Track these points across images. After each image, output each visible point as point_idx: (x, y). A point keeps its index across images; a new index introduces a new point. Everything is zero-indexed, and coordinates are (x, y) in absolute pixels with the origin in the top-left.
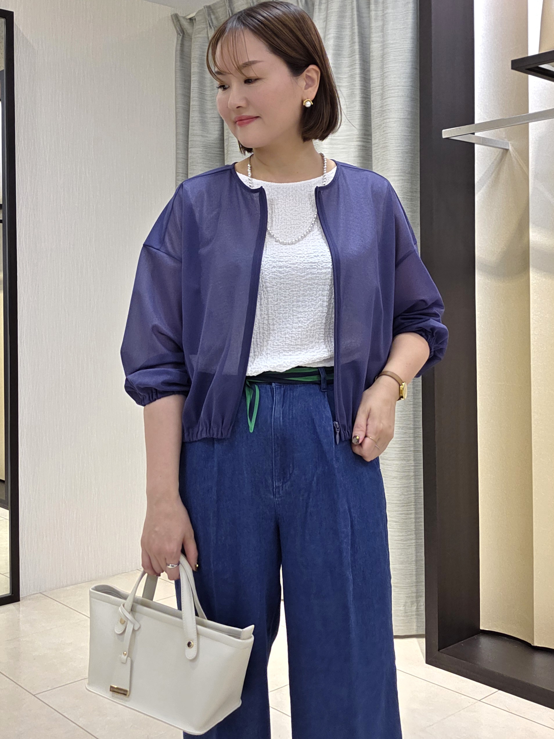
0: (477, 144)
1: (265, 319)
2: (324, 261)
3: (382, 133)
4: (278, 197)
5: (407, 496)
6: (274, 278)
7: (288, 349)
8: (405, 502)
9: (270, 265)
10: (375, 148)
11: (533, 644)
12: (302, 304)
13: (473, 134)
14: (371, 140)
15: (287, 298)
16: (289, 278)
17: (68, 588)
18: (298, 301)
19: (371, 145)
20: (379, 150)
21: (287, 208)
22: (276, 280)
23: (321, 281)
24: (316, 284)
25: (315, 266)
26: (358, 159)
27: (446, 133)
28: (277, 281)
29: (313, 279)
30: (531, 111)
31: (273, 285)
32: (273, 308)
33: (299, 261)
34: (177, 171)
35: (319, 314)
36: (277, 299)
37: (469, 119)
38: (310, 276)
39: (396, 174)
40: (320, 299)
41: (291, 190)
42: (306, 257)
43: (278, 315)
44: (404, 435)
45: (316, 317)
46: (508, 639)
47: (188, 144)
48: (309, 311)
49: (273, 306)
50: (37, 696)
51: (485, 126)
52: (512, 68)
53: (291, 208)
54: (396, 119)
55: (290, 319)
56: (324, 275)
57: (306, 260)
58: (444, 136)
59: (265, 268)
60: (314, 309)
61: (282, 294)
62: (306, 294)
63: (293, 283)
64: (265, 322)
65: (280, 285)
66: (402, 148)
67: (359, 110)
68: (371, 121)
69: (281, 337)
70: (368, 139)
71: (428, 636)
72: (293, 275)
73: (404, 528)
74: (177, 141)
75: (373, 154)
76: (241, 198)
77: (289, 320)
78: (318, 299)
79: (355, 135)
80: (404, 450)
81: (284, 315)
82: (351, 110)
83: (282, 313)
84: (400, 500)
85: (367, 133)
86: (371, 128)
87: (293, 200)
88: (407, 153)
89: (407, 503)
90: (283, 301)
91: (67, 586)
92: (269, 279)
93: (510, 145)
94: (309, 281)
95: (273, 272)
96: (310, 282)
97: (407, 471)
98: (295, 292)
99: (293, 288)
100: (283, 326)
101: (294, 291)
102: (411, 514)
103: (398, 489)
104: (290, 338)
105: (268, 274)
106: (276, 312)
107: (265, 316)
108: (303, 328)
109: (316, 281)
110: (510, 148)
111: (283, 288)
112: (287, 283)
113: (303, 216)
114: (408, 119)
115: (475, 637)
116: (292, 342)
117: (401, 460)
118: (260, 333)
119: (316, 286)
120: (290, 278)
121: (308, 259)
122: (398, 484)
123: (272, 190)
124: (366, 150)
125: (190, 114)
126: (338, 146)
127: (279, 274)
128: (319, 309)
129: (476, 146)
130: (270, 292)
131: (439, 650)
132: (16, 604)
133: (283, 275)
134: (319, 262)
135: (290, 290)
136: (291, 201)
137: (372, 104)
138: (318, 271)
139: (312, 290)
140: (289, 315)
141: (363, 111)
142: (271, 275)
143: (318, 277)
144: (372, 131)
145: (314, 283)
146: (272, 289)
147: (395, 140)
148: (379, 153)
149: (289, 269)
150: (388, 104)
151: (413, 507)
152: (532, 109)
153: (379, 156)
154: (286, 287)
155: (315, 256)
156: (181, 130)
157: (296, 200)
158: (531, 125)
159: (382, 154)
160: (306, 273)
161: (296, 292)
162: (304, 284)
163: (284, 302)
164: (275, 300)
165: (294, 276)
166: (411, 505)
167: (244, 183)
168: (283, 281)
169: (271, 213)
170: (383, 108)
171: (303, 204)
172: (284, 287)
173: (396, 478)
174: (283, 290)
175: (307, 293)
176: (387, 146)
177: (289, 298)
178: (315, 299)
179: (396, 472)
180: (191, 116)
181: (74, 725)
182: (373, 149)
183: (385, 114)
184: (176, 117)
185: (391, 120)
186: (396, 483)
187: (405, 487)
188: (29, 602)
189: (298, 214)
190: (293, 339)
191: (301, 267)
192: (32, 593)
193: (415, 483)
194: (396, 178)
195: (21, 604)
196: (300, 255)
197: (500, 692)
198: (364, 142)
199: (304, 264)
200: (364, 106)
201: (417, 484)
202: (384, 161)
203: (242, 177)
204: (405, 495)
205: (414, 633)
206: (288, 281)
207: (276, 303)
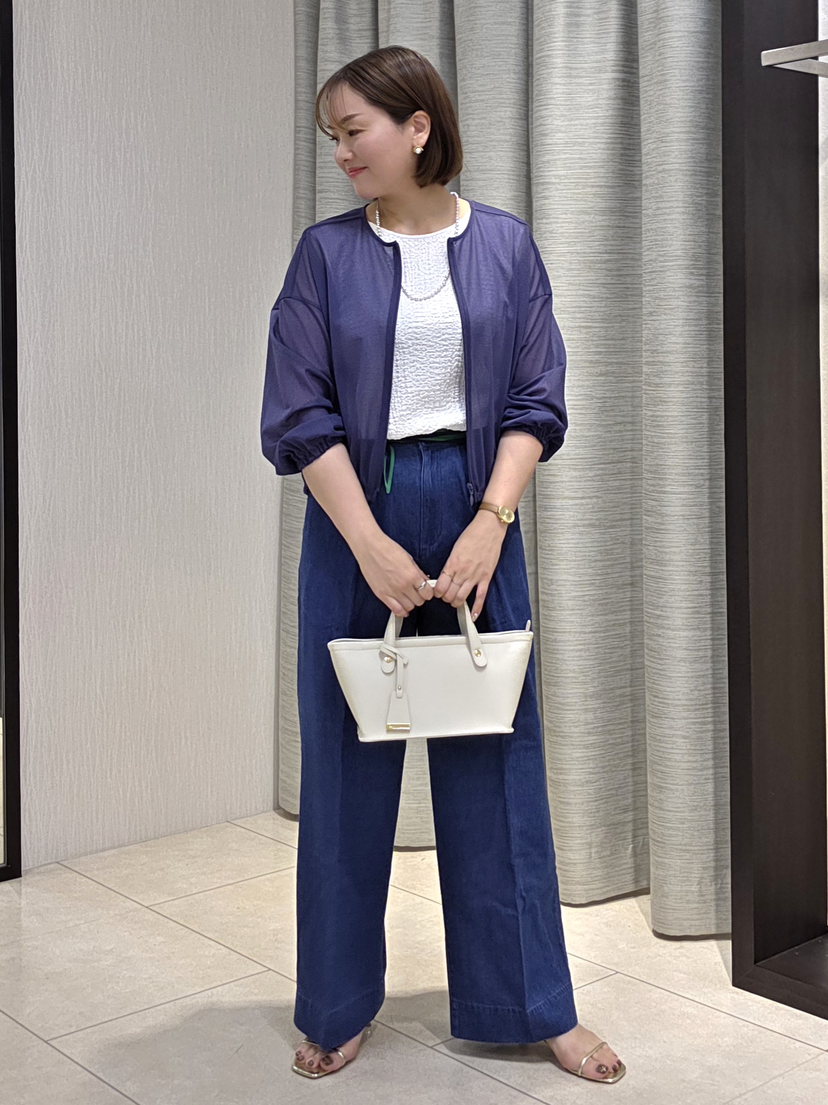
0: (823, 76)
3: (657, 58)
5: (703, 693)
7: (428, 413)
8: (701, 703)
9: (406, 326)
10: (645, 84)
13: (816, 58)
14: (638, 69)
15: (424, 360)
17: (106, 854)
19: (638, 78)
20: (652, 88)
22: (412, 341)
26: (612, 102)
27: (768, 57)
33: (434, 321)
34: (298, 125)
37: (810, 33)
39: (683, 130)
41: (423, 242)
42: (441, 317)
44: (699, 585)
47: (316, 75)
48: (446, 372)
50: (52, 1043)
54: (680, 34)
58: (764, 63)
62: (443, 355)
63: (429, 344)
66: (693, 84)
67: (616, 18)
68: (637, 35)
70: (632, 68)
71: (736, 937)
72: (429, 335)
73: (698, 747)
74: (296, 71)
75: (641, 94)
79: (609, 61)
80: (698, 613)
82: (602, 16)
84: (691, 700)
85: (631, 57)
86: (638, 49)
88: (700, 92)
89: (703, 704)
91: (103, 850)
97: (702, 648)
98: (431, 354)
99: (430, 349)
101: (430, 352)
102: (708, 723)
103: (687, 681)
112: (423, 344)
114: (702, 32)
115: (819, 938)
117: (694, 629)
120: (426, 338)
121: (443, 319)
122: (688, 672)
124: (628, 86)
125: (321, 24)
126: (581, 80)
129: (821, 79)
131: (755, 962)
132: (14, 882)
135: (426, 351)
137: (639, 6)
141: (623, 18)
144: (640, 54)
147: (680, 69)
148: (651, 93)
149: (424, 329)
150: (669, 7)
151: (710, 711)
153: (652, 98)
154: (423, 348)
155: (450, 316)
156: (303, 52)
159: (658, 93)
161: (433, 353)
166: (707, 709)
170: (658, 14)
172: (420, 348)
173: (685, 662)
174: (420, 352)
176: (666, 81)
179: (684, 651)
180: (321, 27)
181: (117, 1093)
182: (641, 85)
183: (661, 25)
184: (295, 29)
185: (673, 34)
186: (684, 669)
187: (700, 676)
188: (37, 878)
191: (436, 328)
192: (43, 863)
193: (716, 669)
194: (682, 136)
195: (23, 882)
196: (436, 315)
198: (625, 72)
199: (439, 325)
200: (626, 10)
202: (662, 106)
203: (372, 226)
204: (700, 690)
205: (713, 931)
206: (424, 342)
207: (412, 365)
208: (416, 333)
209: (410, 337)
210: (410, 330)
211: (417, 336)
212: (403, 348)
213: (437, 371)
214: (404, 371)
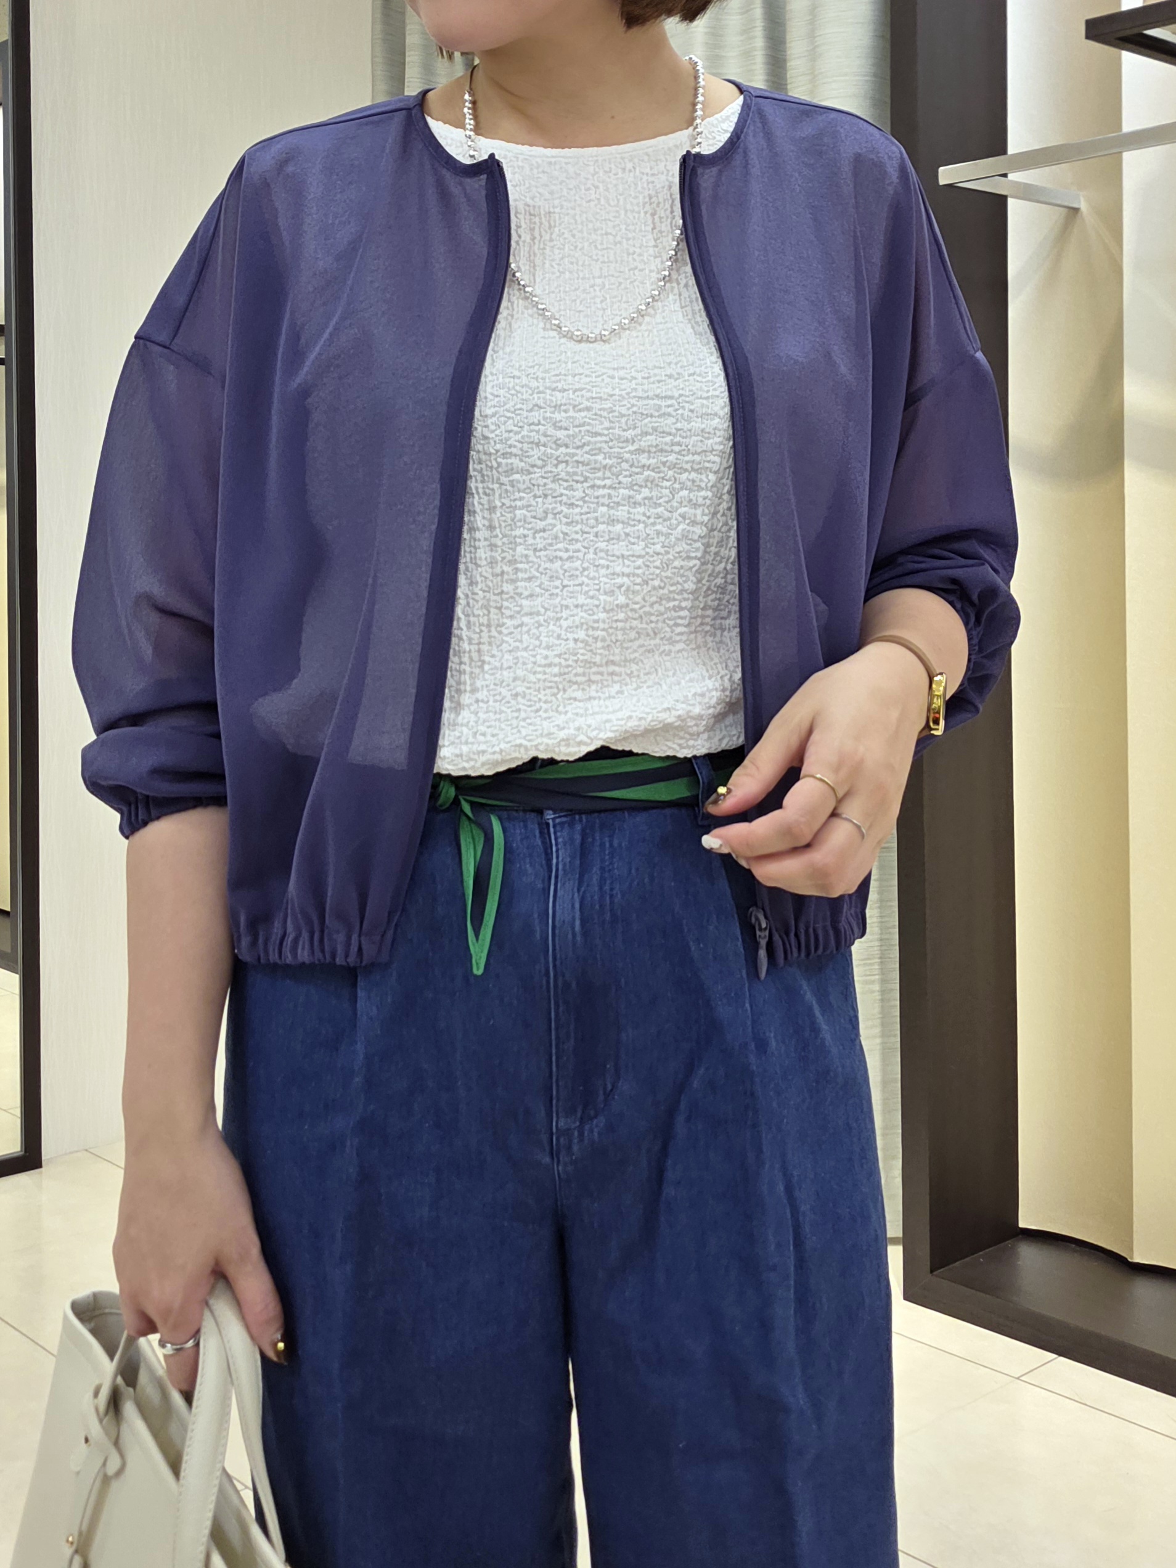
0: (1013, 197)
1: (506, 577)
2: (699, 393)
4: (551, 193)
6: (538, 444)
7: (583, 679)
9: (524, 401)
11: (1132, 1258)
12: (627, 531)
13: (1005, 175)
15: (578, 510)
16: (584, 444)
18: (612, 521)
21: (580, 227)
22: (542, 449)
23: (686, 458)
24: (669, 469)
25: (670, 410)
27: (947, 175)
28: (544, 454)
29: (662, 451)
30: (1127, 127)
31: (533, 466)
32: (530, 541)
33: (617, 392)
35: (677, 563)
36: (546, 512)
37: (996, 145)
38: (651, 439)
40: (683, 516)
41: (591, 169)
42: (640, 380)
43: (548, 565)
45: (669, 574)
46: (1078, 1249)
48: (647, 553)
49: (530, 533)
51: (1030, 160)
52: (1088, 37)
53: (590, 226)
55: (587, 577)
56: (699, 438)
57: (640, 388)
58: (942, 181)
59: (508, 411)
60: (663, 547)
61: (562, 495)
62: (639, 498)
63: (596, 462)
64: (505, 589)
65: (556, 466)
69: (559, 637)
71: (908, 1242)
72: (597, 434)
76: (431, 193)
77: (586, 580)
78: (676, 515)
81: (567, 565)
83: (561, 558)
87: (599, 199)
90: (564, 520)
92: (520, 445)
93: (1082, 199)
94: (649, 458)
95: (533, 424)
96: (652, 461)
98: (601, 492)
99: (599, 479)
100: (564, 602)
101: (599, 487)
102: (873, 982)
104: (590, 640)
105: (516, 429)
106: (543, 553)
107: (506, 569)
108: (632, 610)
109: (672, 458)
110: (1083, 206)
111: (563, 475)
112: (577, 462)
113: (631, 250)
115: (1009, 1243)
116: (595, 654)
118: (489, 626)
119: (671, 473)
120: (588, 443)
121: (646, 387)
123: (531, 169)
127: (551, 431)
128: (677, 549)
129: (1010, 201)
130: (522, 486)
131: (932, 1272)
132: (33, 1173)
133: (565, 433)
134: (681, 395)
135: (586, 485)
136: (592, 204)
138: (679, 425)
139: (657, 485)
140: (586, 565)
142: (524, 433)
143: (679, 444)
145: (664, 463)
146: (526, 478)
149: (583, 414)
151: (877, 967)
152: (1130, 123)
154: (575, 473)
155: (670, 376)
157: (607, 200)
158: (1127, 156)
160: (638, 431)
161: (606, 491)
162: (631, 466)
163: (567, 524)
164: (539, 516)
165: (599, 438)
166: (873, 964)
167: (447, 149)
168: (567, 454)
169: (528, 240)
171: (629, 214)
172: (568, 473)
174: (565, 484)
175: (642, 495)
177: (585, 509)
178: (667, 514)
188: (62, 1169)
189: (616, 244)
190: (599, 644)
191: (624, 411)
193: (881, 917)
195: (43, 1174)
196: (622, 373)
197: (1062, 1359)
199: (633, 401)
201: (887, 919)
203: (440, 129)
206: (580, 455)
207: (541, 525)
208: (556, 426)
209: (535, 437)
210: (536, 416)
211: (561, 434)
212: (511, 471)
213: (619, 548)
214: (514, 544)
